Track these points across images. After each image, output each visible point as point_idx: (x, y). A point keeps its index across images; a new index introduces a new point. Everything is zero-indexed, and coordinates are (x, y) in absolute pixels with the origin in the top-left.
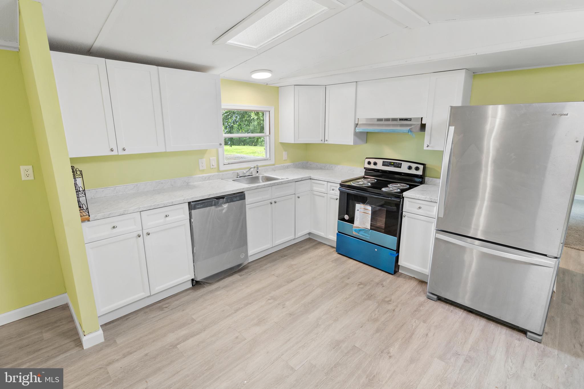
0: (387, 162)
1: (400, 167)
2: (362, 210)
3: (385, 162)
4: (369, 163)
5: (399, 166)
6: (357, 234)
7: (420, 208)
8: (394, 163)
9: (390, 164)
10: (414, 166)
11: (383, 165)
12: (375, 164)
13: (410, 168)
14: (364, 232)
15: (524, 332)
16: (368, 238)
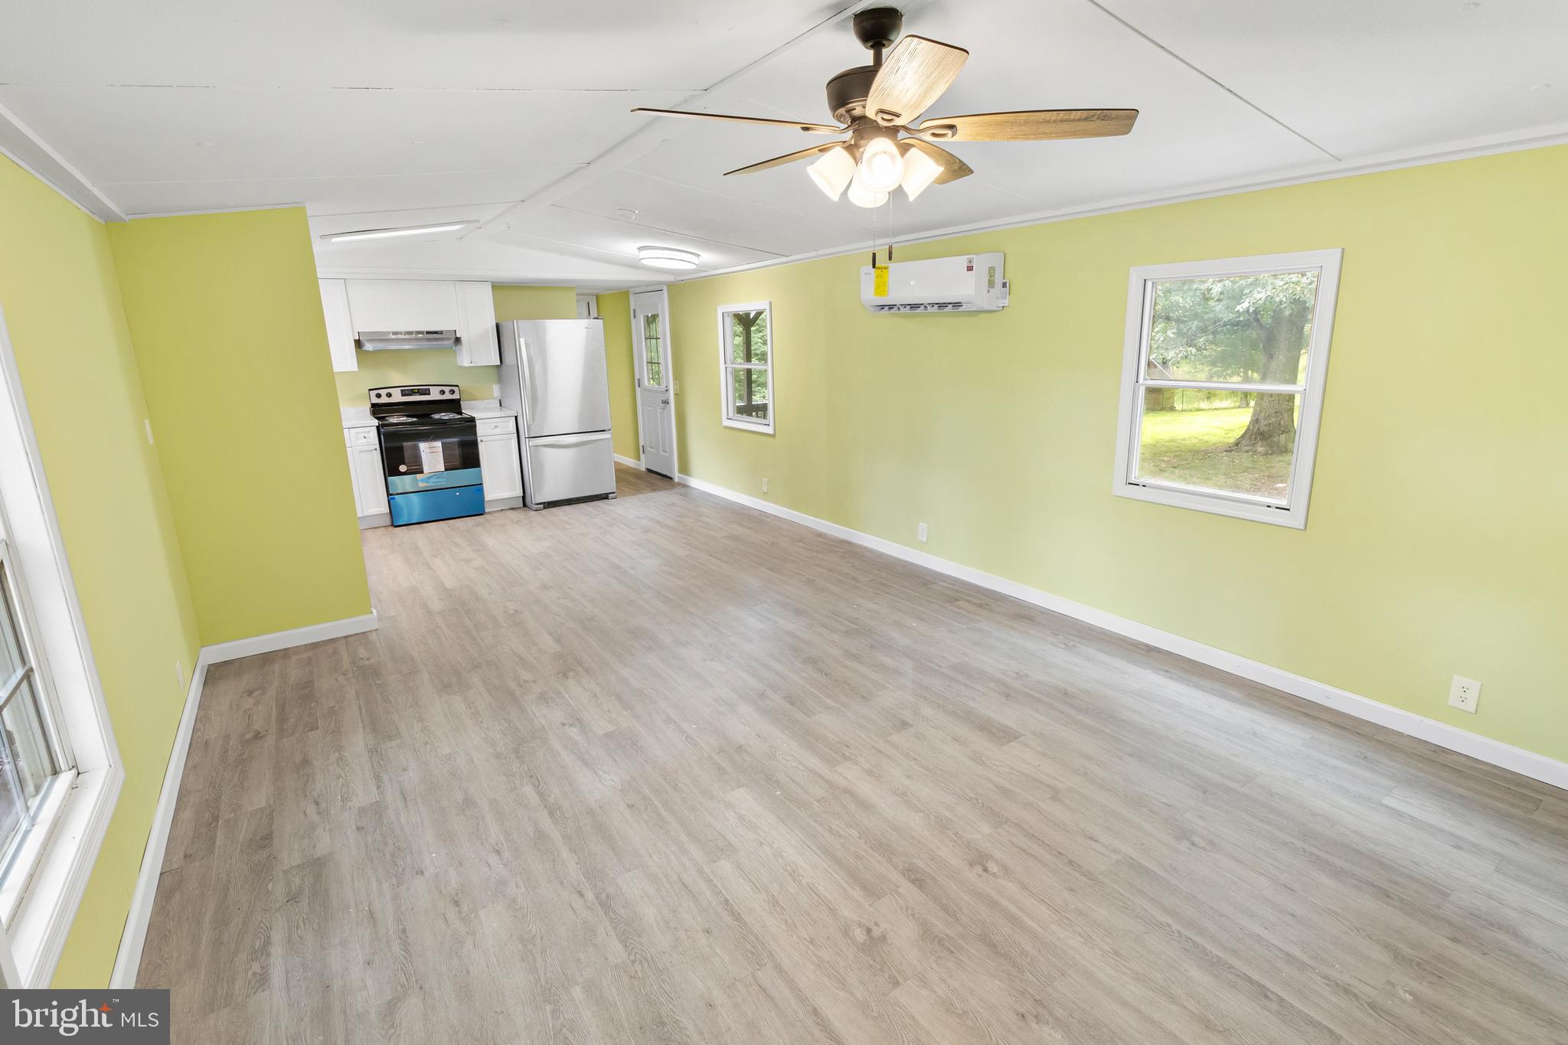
0: (408, 390)
1: (429, 394)
2: (428, 450)
3: (404, 390)
4: (379, 396)
5: (427, 392)
6: (426, 484)
7: (496, 427)
8: (418, 389)
9: (412, 393)
10: (447, 389)
11: (402, 395)
12: (389, 395)
13: (443, 392)
14: (437, 478)
15: (604, 497)
16: (443, 484)
